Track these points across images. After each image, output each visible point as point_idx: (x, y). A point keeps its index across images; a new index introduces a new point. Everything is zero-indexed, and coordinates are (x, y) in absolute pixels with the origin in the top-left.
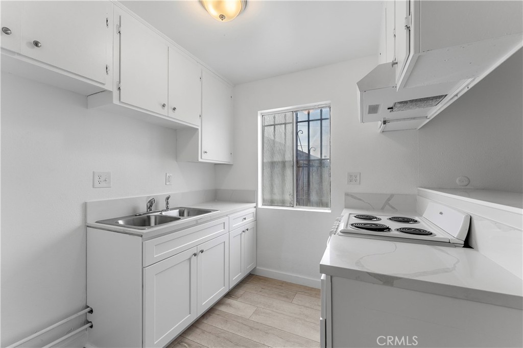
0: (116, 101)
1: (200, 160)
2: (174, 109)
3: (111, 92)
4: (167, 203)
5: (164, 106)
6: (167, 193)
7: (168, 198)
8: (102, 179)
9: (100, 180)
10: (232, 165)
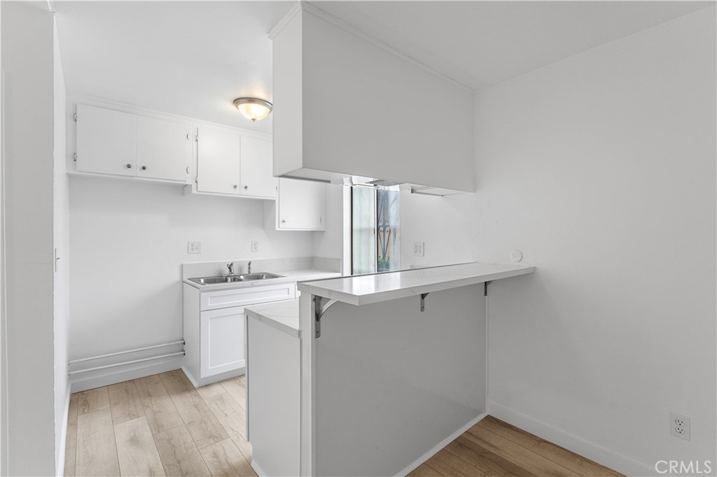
0: (194, 191)
1: (277, 229)
2: (246, 187)
3: (191, 185)
4: (249, 268)
5: (235, 187)
6: (249, 260)
7: (249, 264)
8: (195, 247)
9: (193, 248)
10: (324, 231)
